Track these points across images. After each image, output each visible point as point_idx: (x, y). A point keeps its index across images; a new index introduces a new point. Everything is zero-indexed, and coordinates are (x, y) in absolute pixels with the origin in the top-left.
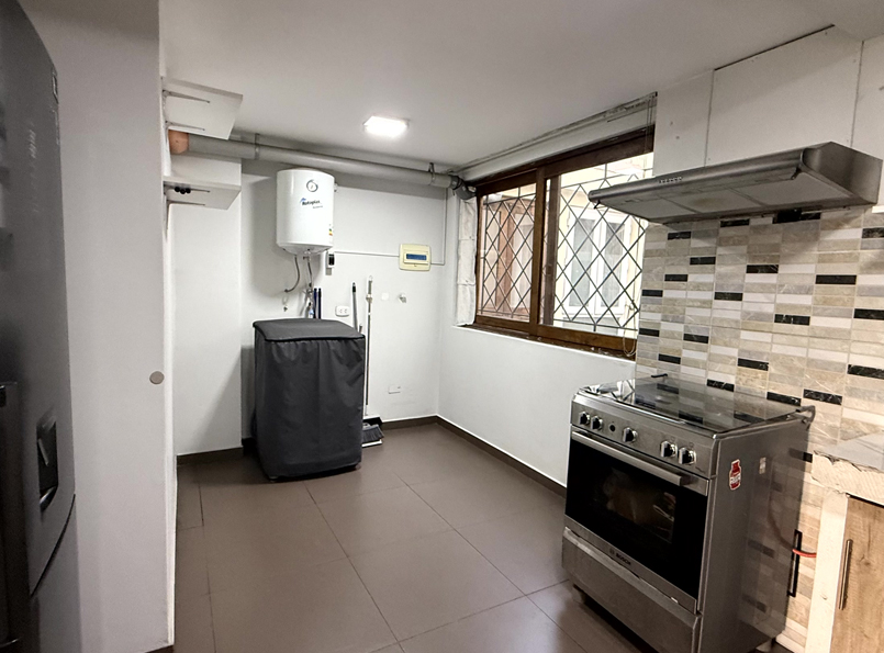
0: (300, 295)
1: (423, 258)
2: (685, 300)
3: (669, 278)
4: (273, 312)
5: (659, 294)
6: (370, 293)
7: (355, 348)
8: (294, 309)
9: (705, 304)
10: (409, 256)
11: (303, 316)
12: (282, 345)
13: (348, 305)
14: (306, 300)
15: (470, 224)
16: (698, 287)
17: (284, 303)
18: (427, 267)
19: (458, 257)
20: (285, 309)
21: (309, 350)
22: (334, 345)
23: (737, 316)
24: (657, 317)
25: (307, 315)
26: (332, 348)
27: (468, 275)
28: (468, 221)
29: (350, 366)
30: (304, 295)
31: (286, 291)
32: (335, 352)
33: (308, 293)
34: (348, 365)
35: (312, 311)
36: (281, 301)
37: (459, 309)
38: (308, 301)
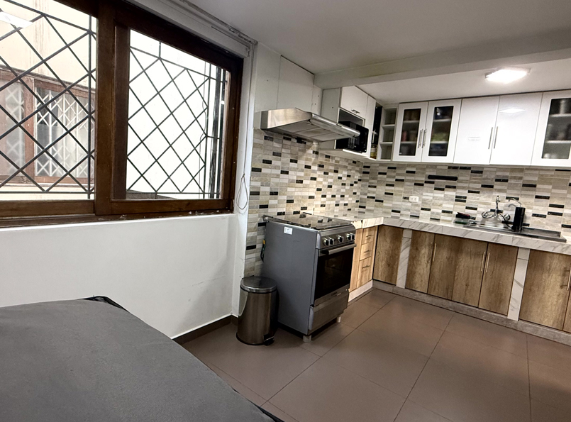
2: (270, 174)
3: (265, 161)
5: (259, 170)
9: (278, 176)
16: (276, 168)
23: (286, 181)
24: (258, 184)
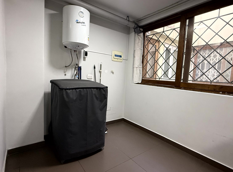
0: (72, 69)
1: (121, 56)
4: (59, 76)
6: (101, 69)
7: (104, 93)
8: (69, 75)
10: (116, 55)
11: (73, 78)
12: (69, 91)
13: (91, 74)
14: (74, 71)
15: (140, 44)
17: (65, 72)
18: (121, 61)
19: (134, 57)
20: (65, 75)
21: (82, 94)
22: (94, 91)
25: (75, 77)
26: (94, 93)
27: (139, 64)
28: (139, 42)
29: (101, 101)
30: (74, 69)
31: (66, 67)
32: (95, 94)
33: (75, 68)
34: (100, 101)
35: (78, 76)
36: (63, 71)
37: (134, 76)
38: (76, 72)
